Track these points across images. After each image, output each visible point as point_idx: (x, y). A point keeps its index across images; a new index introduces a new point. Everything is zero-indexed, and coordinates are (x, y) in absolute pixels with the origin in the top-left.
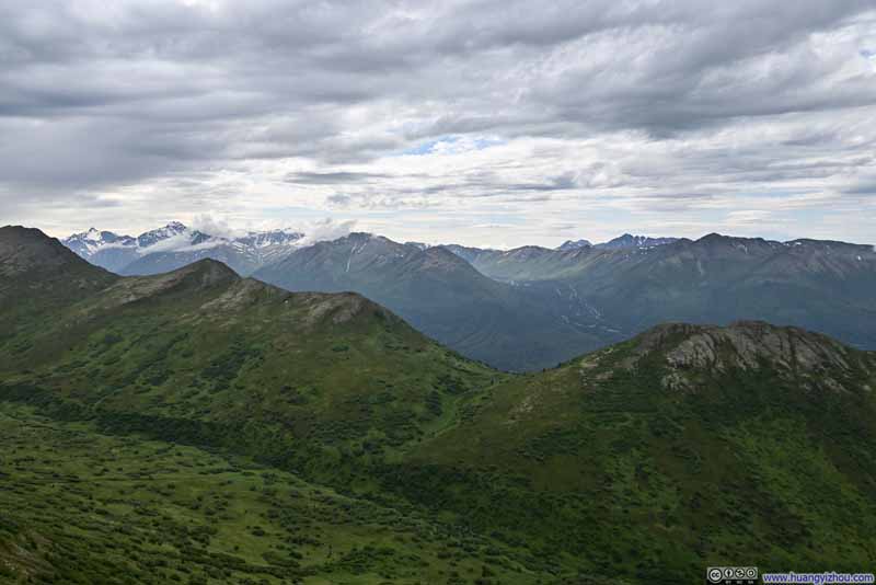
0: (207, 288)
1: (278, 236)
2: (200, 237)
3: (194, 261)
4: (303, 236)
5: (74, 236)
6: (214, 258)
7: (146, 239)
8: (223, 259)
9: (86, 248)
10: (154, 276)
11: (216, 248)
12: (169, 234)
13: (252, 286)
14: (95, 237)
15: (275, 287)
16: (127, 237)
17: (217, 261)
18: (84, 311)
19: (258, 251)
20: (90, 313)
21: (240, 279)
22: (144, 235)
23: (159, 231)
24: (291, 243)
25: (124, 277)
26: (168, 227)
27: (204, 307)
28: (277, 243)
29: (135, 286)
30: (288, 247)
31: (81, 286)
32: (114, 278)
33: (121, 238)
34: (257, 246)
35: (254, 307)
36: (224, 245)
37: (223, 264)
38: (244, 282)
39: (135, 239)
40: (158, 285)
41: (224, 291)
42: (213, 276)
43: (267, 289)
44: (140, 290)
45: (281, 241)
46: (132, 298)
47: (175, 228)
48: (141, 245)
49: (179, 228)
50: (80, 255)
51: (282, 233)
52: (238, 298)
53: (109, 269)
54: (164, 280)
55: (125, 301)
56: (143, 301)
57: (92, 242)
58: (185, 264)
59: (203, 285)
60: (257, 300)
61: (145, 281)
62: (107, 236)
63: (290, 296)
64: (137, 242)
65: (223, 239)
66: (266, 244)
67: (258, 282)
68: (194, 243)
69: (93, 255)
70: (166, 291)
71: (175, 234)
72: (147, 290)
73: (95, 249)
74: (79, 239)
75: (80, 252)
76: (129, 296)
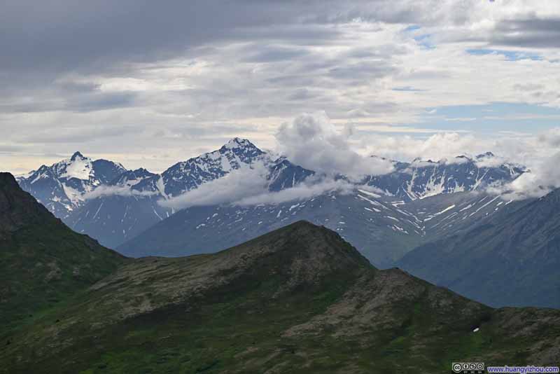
0: (299, 288)
1: (462, 172)
2: (288, 172)
3: (272, 228)
4: (520, 171)
5: (44, 169)
6: (318, 223)
7: (181, 177)
8: (336, 225)
9: (63, 195)
10: (191, 260)
11: (321, 200)
12: (226, 165)
13: (397, 288)
14: (80, 171)
15: (450, 294)
16: (141, 172)
17: (323, 229)
18: (54, 330)
19: (413, 207)
20: (64, 334)
21: (372, 271)
22: (177, 166)
23: (206, 159)
24: (490, 189)
25: (130, 260)
26: (223, 150)
27: (292, 332)
28: (459, 189)
29: (152, 280)
30: (487, 197)
31: (50, 275)
32: (112, 260)
33: (131, 175)
34: (412, 196)
35: (400, 339)
36: (337, 193)
37: (335, 236)
38: (379, 281)
39: (156, 177)
40: (199, 279)
41: (334, 299)
42: (315, 263)
43: (432, 295)
44: (161, 288)
45: (468, 184)
46: (146, 307)
47: (238, 151)
48: (167, 192)
49: (246, 152)
50: (52, 209)
51: (470, 165)
52: (365, 319)
53: (102, 242)
54: (211, 268)
55: (129, 311)
56: (165, 315)
57: (76, 183)
58: (254, 235)
59: (292, 283)
60: (408, 323)
61: (170, 269)
62: (104, 170)
63: (486, 316)
64: (161, 184)
65: (337, 178)
66: (434, 190)
67: (414, 281)
68: (275, 187)
69: (75, 211)
70: (213, 295)
71: (236, 166)
72: (178, 290)
73: (80, 197)
74: (52, 177)
75: (52, 203)
76: (139, 302)
